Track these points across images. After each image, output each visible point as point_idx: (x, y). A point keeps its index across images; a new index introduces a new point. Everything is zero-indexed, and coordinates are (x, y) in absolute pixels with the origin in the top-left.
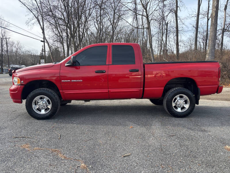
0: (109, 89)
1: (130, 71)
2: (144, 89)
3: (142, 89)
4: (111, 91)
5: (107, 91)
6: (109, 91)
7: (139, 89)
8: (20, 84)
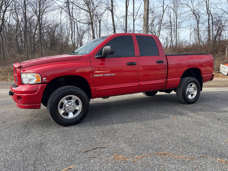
0: (139, 83)
1: (157, 63)
2: (167, 80)
3: (166, 80)
4: (142, 84)
5: (138, 85)
6: (139, 84)
7: (164, 80)
8: (40, 82)
